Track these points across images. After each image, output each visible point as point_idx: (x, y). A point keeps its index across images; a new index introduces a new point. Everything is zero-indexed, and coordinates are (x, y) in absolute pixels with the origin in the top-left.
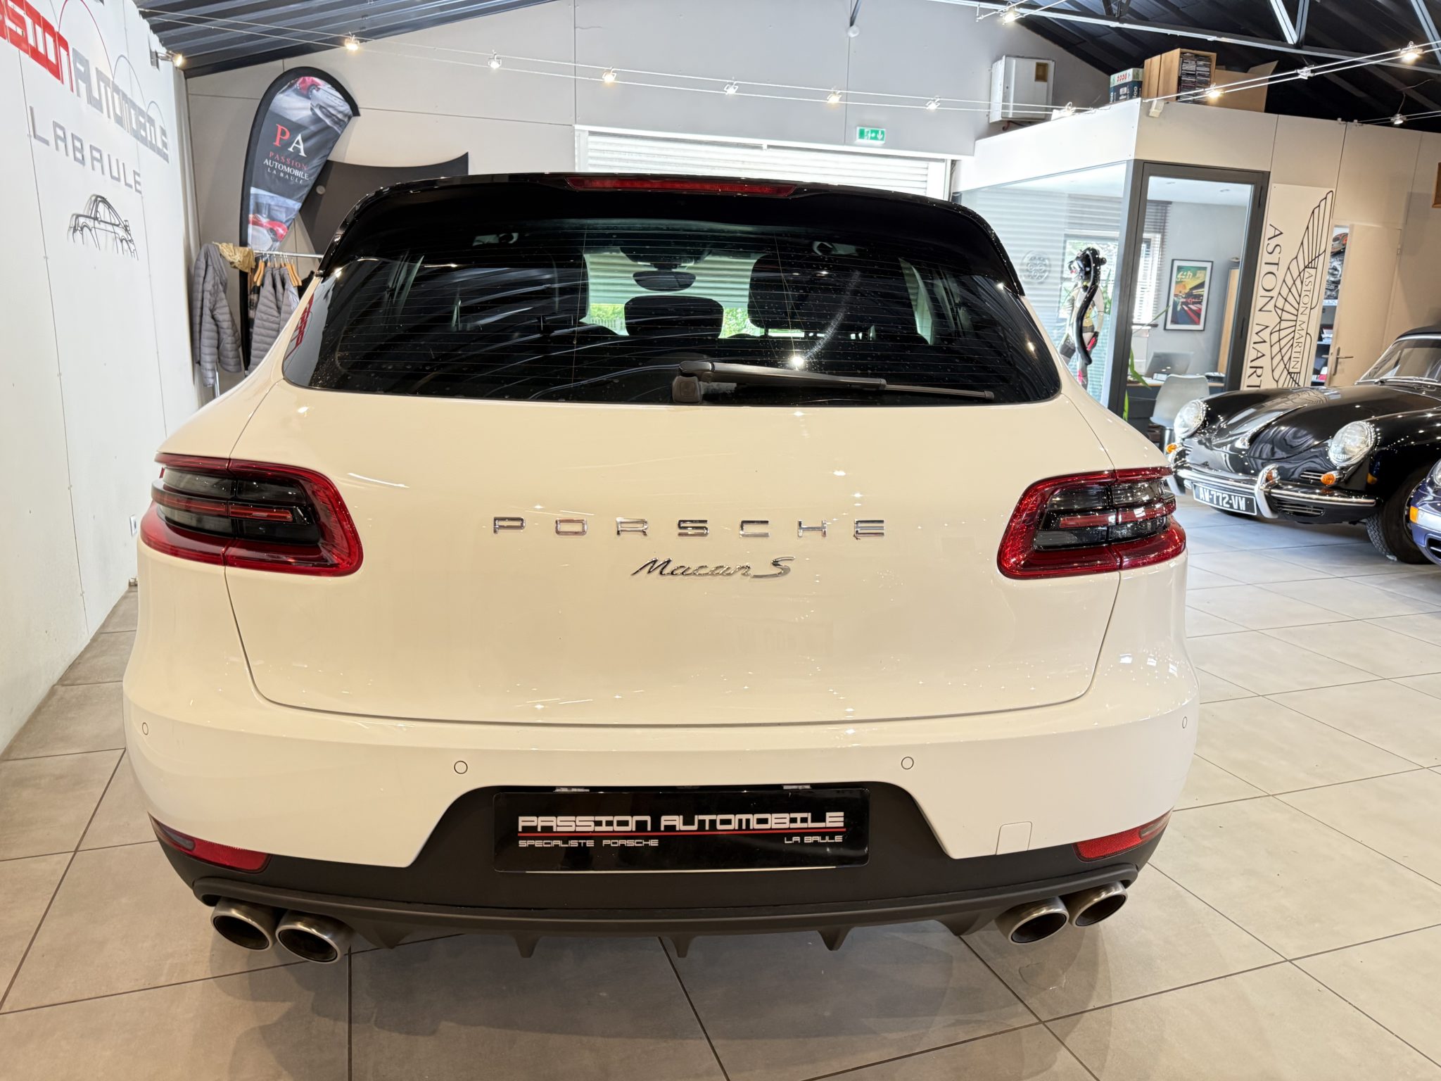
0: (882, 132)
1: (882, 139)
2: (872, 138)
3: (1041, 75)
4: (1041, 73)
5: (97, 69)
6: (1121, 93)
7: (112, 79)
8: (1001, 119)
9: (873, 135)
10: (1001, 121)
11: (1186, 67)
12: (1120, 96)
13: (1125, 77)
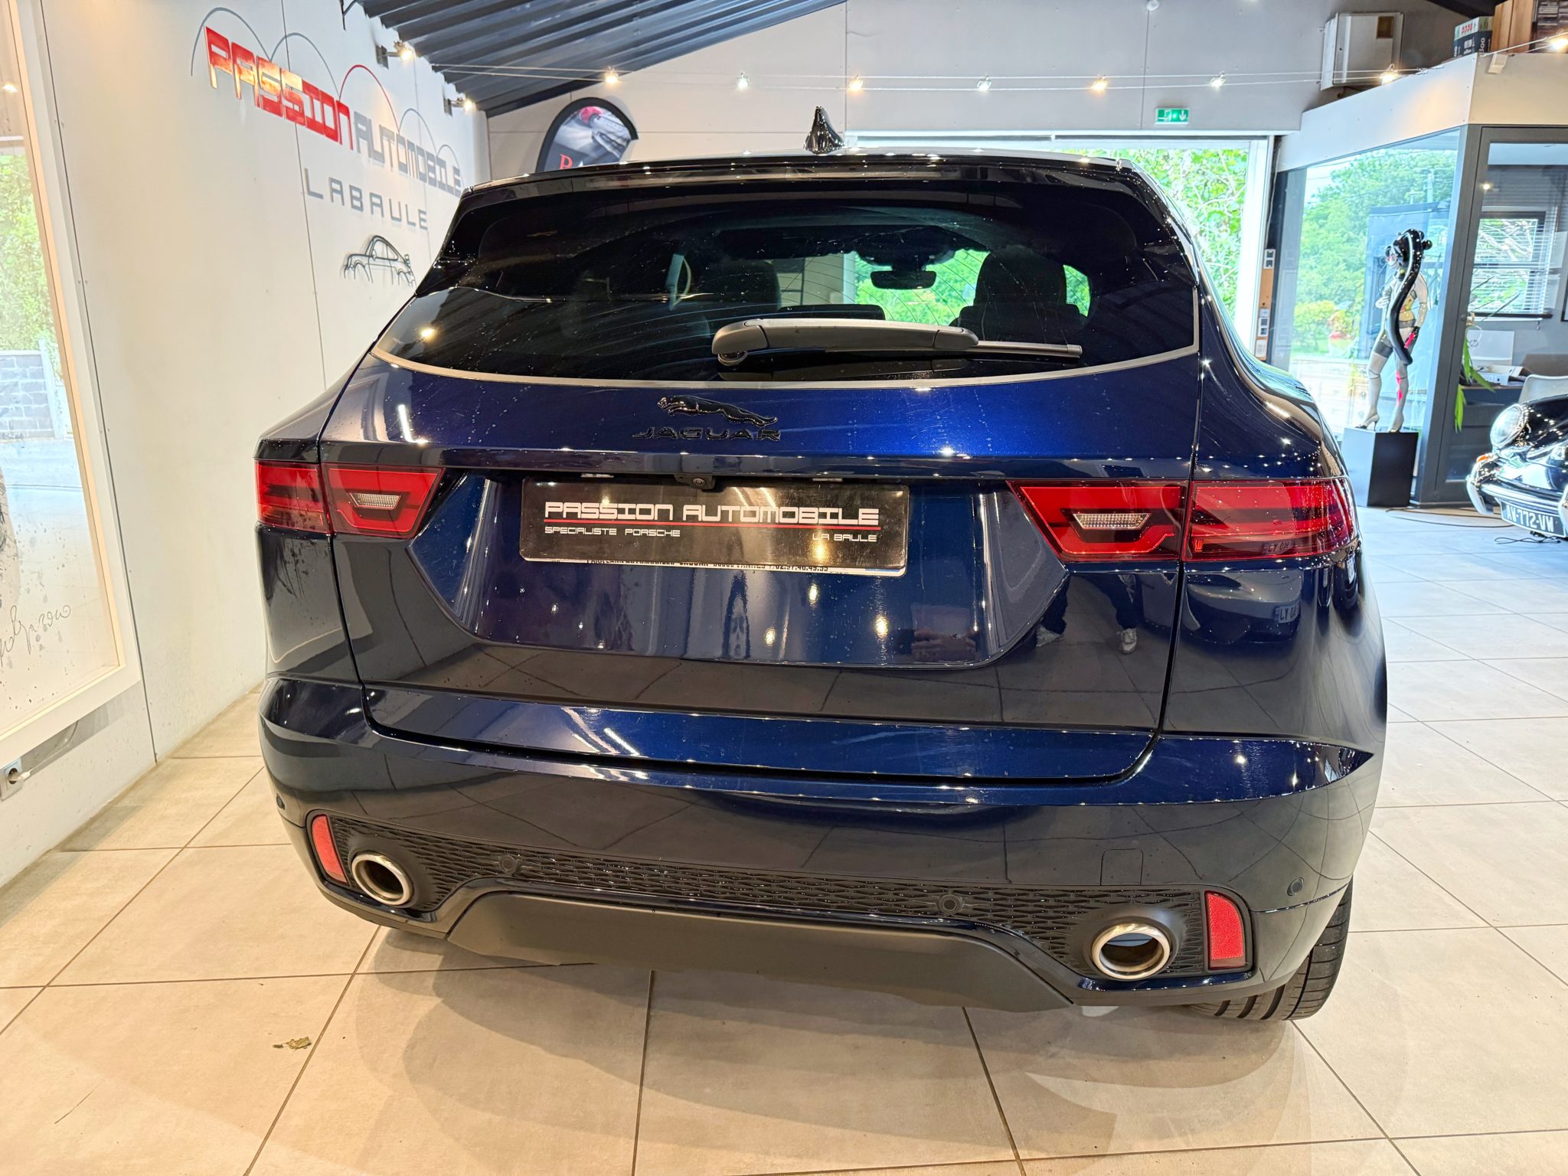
0: (1186, 112)
1: (1185, 121)
2: (1172, 120)
3: (1385, 30)
4: (1385, 27)
5: (380, 126)
6: (1466, 47)
7: (396, 132)
8: (1332, 85)
9: (1175, 116)
10: (1331, 88)
11: (1544, 10)
12: (1464, 50)
13: (1470, 27)
